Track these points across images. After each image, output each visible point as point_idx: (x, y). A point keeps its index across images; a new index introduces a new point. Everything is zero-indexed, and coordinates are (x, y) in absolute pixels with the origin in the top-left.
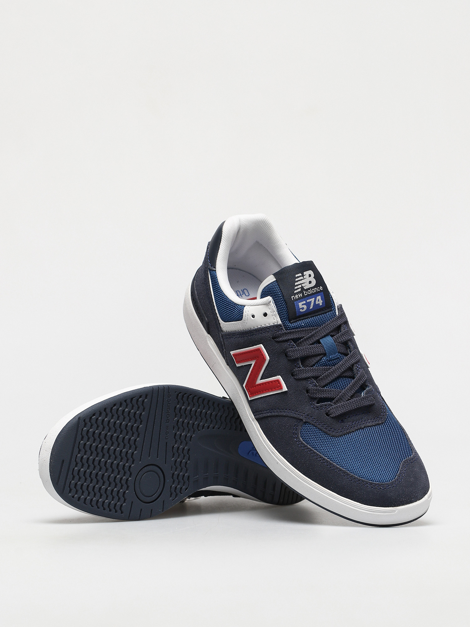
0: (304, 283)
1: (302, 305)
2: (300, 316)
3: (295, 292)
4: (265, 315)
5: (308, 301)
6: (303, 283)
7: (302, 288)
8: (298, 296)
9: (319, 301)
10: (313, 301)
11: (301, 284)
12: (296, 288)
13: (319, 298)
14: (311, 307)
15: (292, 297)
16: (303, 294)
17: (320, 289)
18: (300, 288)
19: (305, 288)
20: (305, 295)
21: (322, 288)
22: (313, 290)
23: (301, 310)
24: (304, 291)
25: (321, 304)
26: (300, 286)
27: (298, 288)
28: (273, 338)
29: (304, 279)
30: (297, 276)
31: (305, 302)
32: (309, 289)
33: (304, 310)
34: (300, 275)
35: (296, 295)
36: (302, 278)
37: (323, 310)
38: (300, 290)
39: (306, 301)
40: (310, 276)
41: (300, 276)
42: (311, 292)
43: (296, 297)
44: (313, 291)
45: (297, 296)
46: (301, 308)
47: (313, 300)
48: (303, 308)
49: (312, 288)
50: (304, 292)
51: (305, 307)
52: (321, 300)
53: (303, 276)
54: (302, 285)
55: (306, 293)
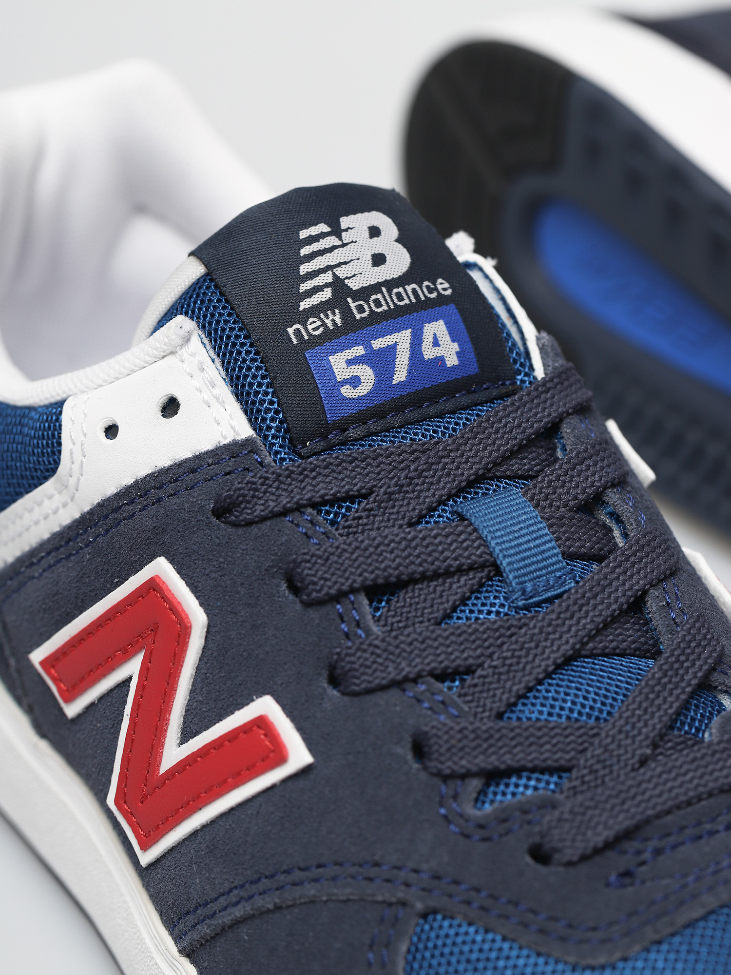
0: (345, 263)
1: (350, 362)
2: (342, 426)
3: (304, 305)
4: (171, 407)
5: (378, 344)
6: (339, 265)
7: (338, 285)
8: (319, 323)
9: (436, 343)
10: (408, 345)
11: (330, 268)
12: (304, 287)
13: (436, 329)
14: (400, 375)
15: (290, 331)
16: (346, 313)
17: (436, 289)
18: (327, 285)
19: (354, 285)
20: (358, 316)
21: (447, 285)
22: (399, 295)
23: (347, 391)
24: (349, 300)
25: (452, 361)
26: (328, 278)
27: (317, 289)
28: (221, 512)
29: (344, 245)
30: (304, 234)
31: (359, 351)
32: (376, 288)
33: (363, 390)
34: (323, 228)
35: (311, 320)
36: (332, 241)
37: (469, 392)
38: (327, 294)
39: (368, 346)
40: (374, 232)
41: (323, 235)
42: (385, 302)
43: (310, 327)
44: (400, 297)
45: (313, 324)
46: (345, 382)
47: (403, 339)
48: (355, 381)
49: (390, 284)
50: (353, 305)
51: (367, 374)
52: (448, 338)
53: (337, 231)
54: (339, 272)
55: (361, 309)
